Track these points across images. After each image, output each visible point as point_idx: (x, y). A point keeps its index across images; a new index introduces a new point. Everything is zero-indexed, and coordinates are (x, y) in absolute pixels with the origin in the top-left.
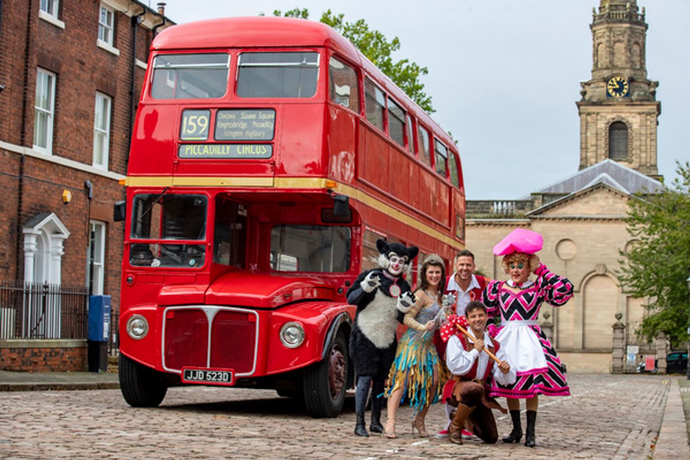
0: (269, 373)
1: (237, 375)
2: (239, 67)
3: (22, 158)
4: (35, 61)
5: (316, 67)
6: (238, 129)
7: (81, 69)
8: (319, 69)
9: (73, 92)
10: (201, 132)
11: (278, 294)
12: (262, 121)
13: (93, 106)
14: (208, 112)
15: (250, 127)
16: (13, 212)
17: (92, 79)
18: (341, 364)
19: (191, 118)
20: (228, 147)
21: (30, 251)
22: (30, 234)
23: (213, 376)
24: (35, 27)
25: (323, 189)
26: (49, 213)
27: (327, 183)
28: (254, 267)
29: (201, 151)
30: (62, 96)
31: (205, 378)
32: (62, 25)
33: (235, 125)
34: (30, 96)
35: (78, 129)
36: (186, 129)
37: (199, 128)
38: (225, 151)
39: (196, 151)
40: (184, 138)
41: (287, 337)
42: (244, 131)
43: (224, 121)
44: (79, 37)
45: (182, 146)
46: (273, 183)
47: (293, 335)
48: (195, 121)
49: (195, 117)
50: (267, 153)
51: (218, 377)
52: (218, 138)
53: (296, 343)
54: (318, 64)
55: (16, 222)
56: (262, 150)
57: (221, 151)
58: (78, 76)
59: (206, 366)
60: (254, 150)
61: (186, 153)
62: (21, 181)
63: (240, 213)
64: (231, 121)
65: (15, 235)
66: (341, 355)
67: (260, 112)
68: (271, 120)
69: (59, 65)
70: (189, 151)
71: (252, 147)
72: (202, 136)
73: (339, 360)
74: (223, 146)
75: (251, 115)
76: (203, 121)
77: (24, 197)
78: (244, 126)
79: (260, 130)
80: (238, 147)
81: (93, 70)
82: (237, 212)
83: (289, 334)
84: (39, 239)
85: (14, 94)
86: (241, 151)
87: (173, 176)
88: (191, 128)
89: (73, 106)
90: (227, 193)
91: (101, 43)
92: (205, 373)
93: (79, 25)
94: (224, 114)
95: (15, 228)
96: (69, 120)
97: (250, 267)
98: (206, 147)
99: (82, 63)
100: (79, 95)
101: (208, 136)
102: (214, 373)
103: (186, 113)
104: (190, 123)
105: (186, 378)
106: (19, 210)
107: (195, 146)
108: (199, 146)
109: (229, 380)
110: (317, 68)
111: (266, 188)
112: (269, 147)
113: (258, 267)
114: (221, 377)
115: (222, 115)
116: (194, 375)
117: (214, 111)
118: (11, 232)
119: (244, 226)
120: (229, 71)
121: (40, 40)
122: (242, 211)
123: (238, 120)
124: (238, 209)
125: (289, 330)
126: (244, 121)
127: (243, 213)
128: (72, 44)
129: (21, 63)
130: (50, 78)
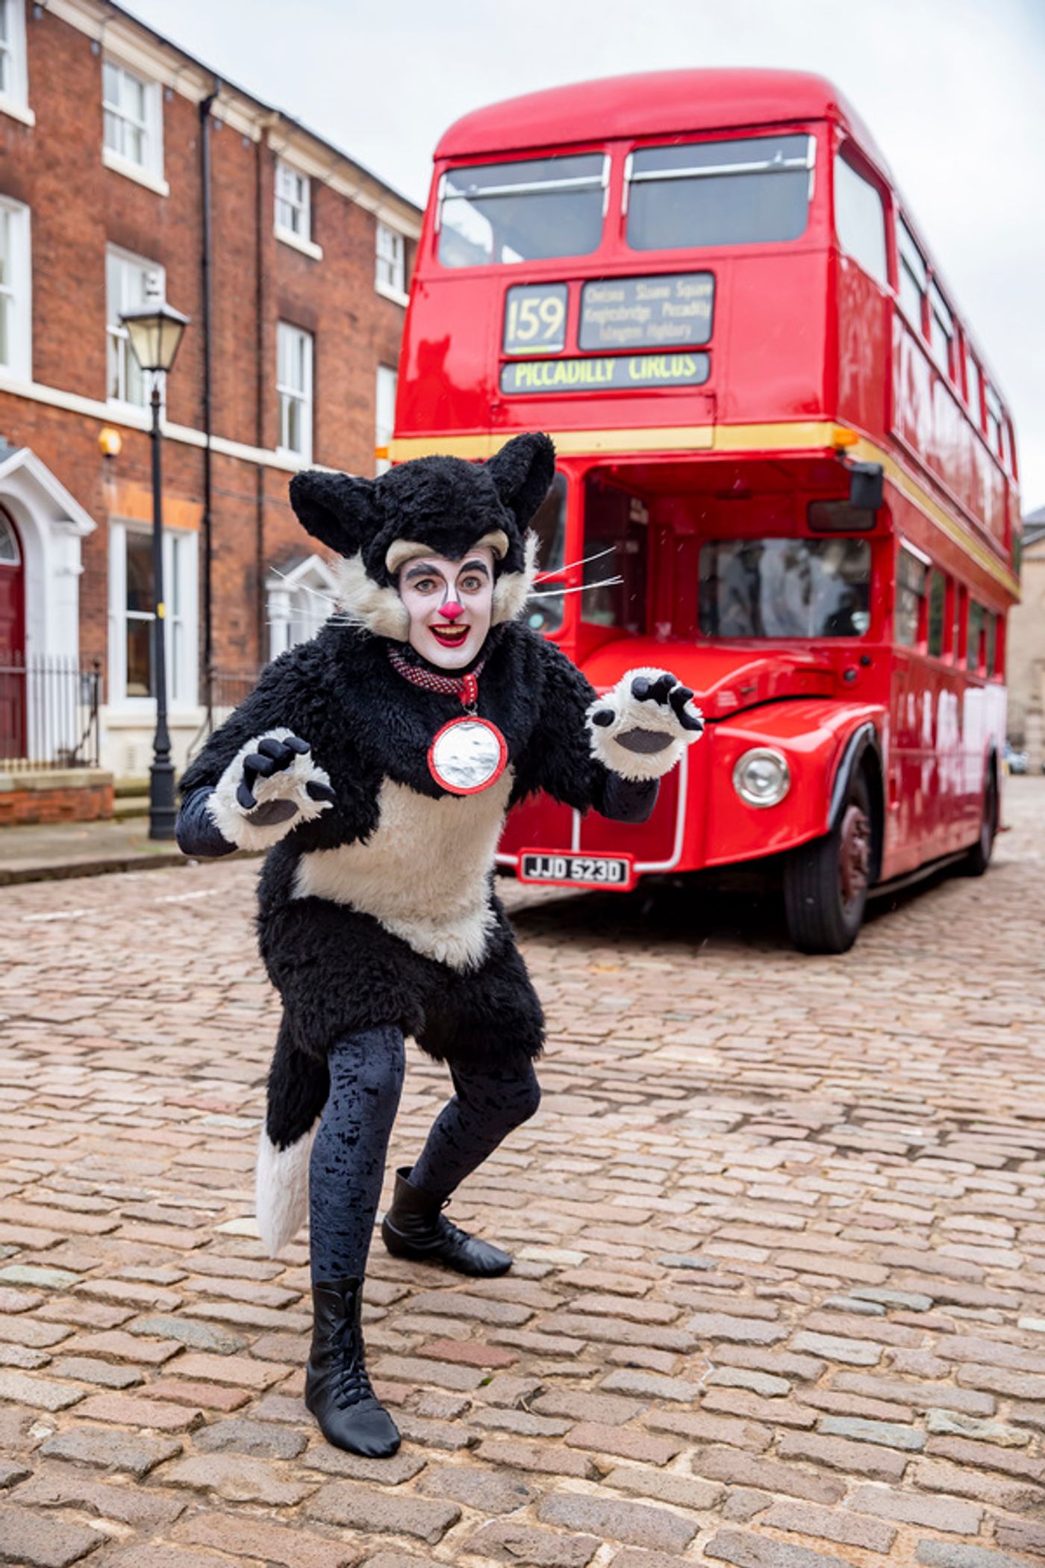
0: (711, 862)
1: (641, 867)
2: (631, 182)
3: (260, 470)
4: (272, 310)
5: (803, 170)
6: (631, 323)
7: (353, 328)
8: (812, 174)
9: (339, 363)
10: (549, 334)
11: (724, 688)
12: (683, 301)
13: (373, 388)
14: (562, 289)
15: (658, 319)
16: (249, 554)
17: (371, 344)
18: (861, 835)
19: (527, 303)
20: (610, 364)
21: (279, 617)
22: (278, 591)
23: (585, 869)
24: (270, 254)
25: (827, 450)
26: (308, 555)
27: (837, 435)
28: (665, 629)
29: (551, 375)
30: (323, 370)
31: (569, 873)
32: (315, 252)
33: (622, 314)
34: (267, 368)
35: (352, 425)
36: (517, 329)
37: (544, 326)
38: (604, 372)
39: (539, 376)
40: (513, 351)
41: (749, 782)
42: (644, 326)
43: (599, 306)
44: (346, 275)
45: (509, 369)
46: (714, 439)
47: (765, 778)
48: (534, 310)
49: (534, 302)
50: (697, 373)
51: (597, 871)
52: (588, 344)
53: (770, 797)
54: (810, 161)
55: (254, 571)
56: (686, 366)
57: (593, 373)
58: (348, 340)
59: (569, 846)
60: (668, 367)
61: (518, 383)
62: (260, 505)
63: (634, 516)
64: (614, 305)
65: (254, 592)
66: (863, 818)
67: (679, 282)
68: (704, 298)
69: (315, 319)
70: (524, 378)
71: (662, 360)
72: (552, 342)
73: (858, 828)
74: (599, 363)
75: (659, 290)
76: (552, 310)
77: (268, 532)
78: (643, 314)
79: (678, 321)
80: (632, 362)
81: (373, 330)
82: (628, 515)
83: (753, 776)
84: (294, 598)
85: (242, 364)
86: (638, 370)
87: (490, 434)
88: (526, 326)
89: (342, 387)
90: (609, 467)
91: (383, 287)
92: (569, 863)
93: (346, 254)
94: (599, 290)
95: (254, 581)
96: (336, 410)
97: (655, 631)
98: (561, 365)
99: (353, 318)
100: (351, 369)
101: (565, 343)
102: (589, 863)
103: (514, 293)
104: (525, 316)
105: (527, 873)
106: (260, 551)
107: (537, 366)
108: (546, 366)
109: (622, 878)
110: (808, 171)
111: (696, 452)
112: (702, 359)
113: (673, 630)
114: (603, 871)
115: (594, 294)
116: (545, 866)
117: (576, 286)
118: (248, 588)
119: (643, 545)
120: (607, 193)
121: (282, 277)
122: (638, 512)
123: (630, 302)
124: (629, 509)
125: (754, 766)
126: (645, 304)
127: (640, 516)
128: (335, 285)
129: (248, 312)
130: (302, 342)
